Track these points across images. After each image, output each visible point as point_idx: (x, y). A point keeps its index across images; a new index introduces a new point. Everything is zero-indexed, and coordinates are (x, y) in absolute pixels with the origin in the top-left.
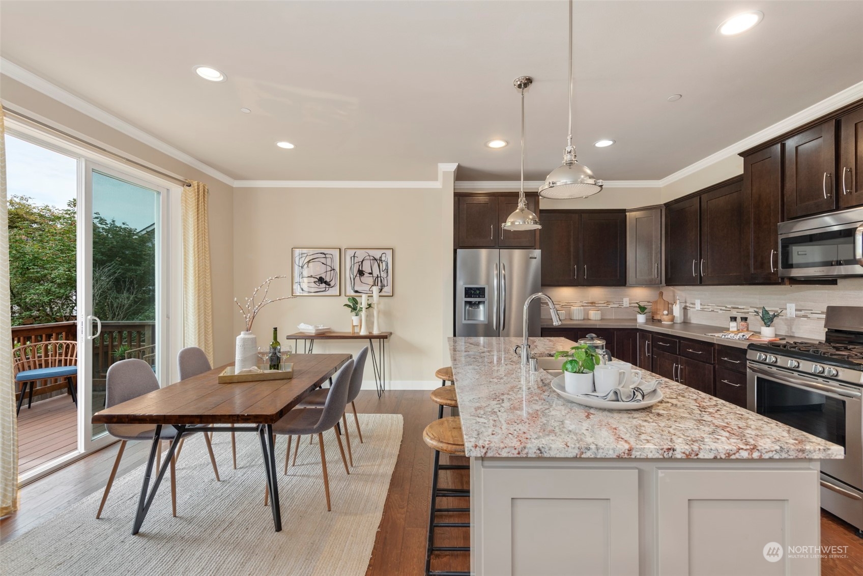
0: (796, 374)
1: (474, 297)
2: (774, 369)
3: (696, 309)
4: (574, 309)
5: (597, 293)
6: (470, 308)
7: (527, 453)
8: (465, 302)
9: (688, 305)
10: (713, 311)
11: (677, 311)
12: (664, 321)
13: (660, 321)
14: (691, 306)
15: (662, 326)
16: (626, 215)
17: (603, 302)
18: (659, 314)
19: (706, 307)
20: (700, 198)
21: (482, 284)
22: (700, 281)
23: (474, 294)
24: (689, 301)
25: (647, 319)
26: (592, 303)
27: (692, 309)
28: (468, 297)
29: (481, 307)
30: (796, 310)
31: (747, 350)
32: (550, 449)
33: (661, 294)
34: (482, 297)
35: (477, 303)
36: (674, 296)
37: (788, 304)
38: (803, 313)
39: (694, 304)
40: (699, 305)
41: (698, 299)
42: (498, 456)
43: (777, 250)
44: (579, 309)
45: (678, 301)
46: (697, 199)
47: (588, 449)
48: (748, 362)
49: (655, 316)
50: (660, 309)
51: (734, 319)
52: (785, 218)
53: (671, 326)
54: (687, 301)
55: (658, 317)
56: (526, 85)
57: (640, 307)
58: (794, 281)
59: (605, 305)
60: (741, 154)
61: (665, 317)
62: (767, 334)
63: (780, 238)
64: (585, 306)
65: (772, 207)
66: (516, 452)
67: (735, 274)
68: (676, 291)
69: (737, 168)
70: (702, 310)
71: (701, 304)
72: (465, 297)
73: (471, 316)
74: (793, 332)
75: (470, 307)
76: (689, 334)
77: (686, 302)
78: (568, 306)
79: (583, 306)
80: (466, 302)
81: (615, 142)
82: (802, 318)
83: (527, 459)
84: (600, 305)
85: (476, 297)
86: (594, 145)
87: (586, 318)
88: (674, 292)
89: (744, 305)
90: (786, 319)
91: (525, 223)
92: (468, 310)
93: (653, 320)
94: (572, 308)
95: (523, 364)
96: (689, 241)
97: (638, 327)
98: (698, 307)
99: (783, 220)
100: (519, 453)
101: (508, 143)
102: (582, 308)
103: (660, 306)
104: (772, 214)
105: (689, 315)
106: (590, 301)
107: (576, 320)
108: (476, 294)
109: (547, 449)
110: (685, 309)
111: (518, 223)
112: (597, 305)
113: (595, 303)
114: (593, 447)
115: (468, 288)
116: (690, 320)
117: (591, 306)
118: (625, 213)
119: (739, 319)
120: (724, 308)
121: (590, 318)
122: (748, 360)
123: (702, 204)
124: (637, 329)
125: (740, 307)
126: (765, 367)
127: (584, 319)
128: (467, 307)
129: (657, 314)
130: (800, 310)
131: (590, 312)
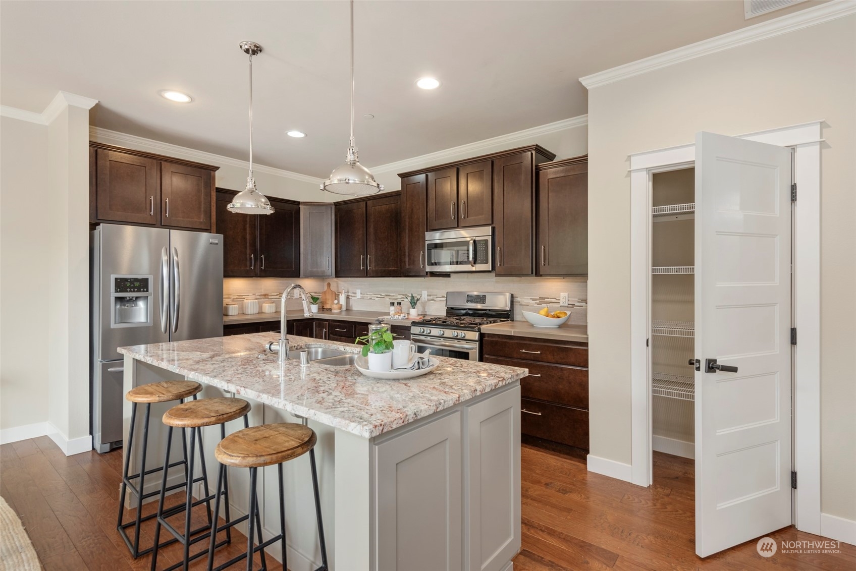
0: (442, 339)
1: (130, 291)
2: (429, 338)
3: (357, 297)
4: (248, 303)
5: (269, 284)
6: (123, 307)
7: (408, 420)
8: (116, 297)
9: (350, 294)
10: (371, 298)
11: (342, 299)
12: (335, 309)
13: (330, 309)
14: (353, 295)
15: (332, 314)
16: (299, 208)
17: (276, 294)
18: (328, 303)
19: (365, 295)
20: (366, 203)
21: (143, 272)
22: (367, 274)
23: (130, 288)
24: (351, 290)
25: (319, 309)
26: (265, 295)
27: (353, 298)
28: (120, 291)
29: (141, 304)
30: (428, 295)
31: (410, 327)
32: (421, 411)
33: (329, 285)
34: (144, 291)
35: (134, 299)
36: (338, 287)
37: (423, 292)
38: (431, 297)
39: (355, 293)
40: (360, 294)
41: (358, 289)
42: (390, 429)
43: (424, 252)
44: (253, 302)
45: (343, 291)
46: (363, 204)
47: (440, 404)
48: (411, 335)
49: (324, 305)
50: (328, 299)
51: (393, 304)
52: (428, 230)
53: (340, 313)
54: (350, 291)
55: (328, 306)
56: (254, 52)
57: (313, 298)
58: (433, 274)
59: (278, 297)
60: (399, 175)
61: (335, 306)
62: (414, 314)
63: (427, 243)
64: (258, 299)
65: (420, 220)
66: (402, 421)
67: (393, 268)
68: (340, 282)
69: (396, 185)
70: (362, 298)
71: (361, 293)
72: (116, 291)
73: (123, 317)
74: (426, 312)
75: (121, 305)
76: (352, 318)
77: (348, 292)
78: (240, 299)
79: (256, 299)
80: (118, 299)
81: (306, 135)
82: (431, 301)
83: (409, 424)
84: (272, 297)
85: (134, 291)
86: (287, 133)
87: (260, 311)
88: (337, 284)
89: (393, 293)
90: (422, 302)
91: (258, 207)
92: (120, 310)
93: (322, 309)
94: (245, 301)
95: (281, 361)
96: (357, 239)
97: (314, 317)
98: (359, 295)
99: (427, 231)
100: (403, 422)
101: (192, 99)
102: (256, 300)
103: (329, 297)
104: (420, 225)
105: (351, 303)
106: (263, 294)
107: (251, 314)
108: (134, 287)
109: (419, 411)
110: (348, 298)
111: (250, 206)
112: (270, 297)
113: (267, 295)
114: (442, 401)
115: (121, 279)
116: (352, 307)
117: (264, 298)
118: (299, 205)
119: (396, 304)
120: (379, 296)
121: (263, 311)
122: (412, 334)
123: (368, 208)
124: (314, 319)
125: (391, 295)
126: (422, 338)
127: (259, 313)
128: (118, 307)
129: (326, 303)
130: (430, 296)
131: (264, 304)
